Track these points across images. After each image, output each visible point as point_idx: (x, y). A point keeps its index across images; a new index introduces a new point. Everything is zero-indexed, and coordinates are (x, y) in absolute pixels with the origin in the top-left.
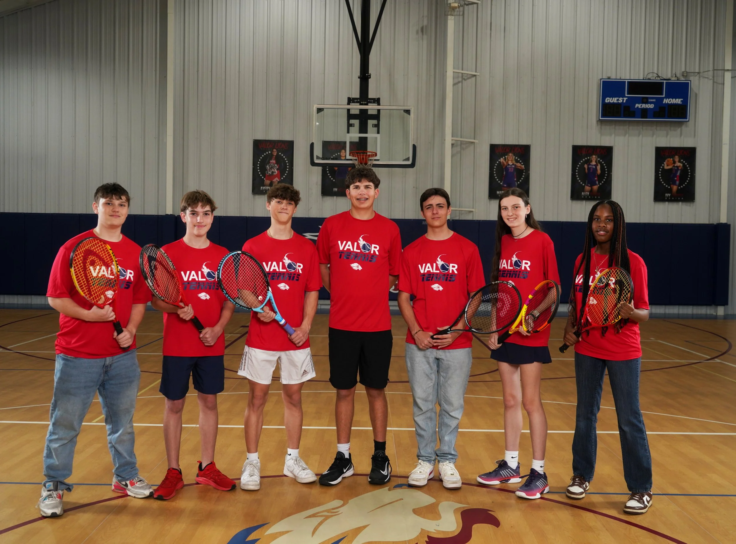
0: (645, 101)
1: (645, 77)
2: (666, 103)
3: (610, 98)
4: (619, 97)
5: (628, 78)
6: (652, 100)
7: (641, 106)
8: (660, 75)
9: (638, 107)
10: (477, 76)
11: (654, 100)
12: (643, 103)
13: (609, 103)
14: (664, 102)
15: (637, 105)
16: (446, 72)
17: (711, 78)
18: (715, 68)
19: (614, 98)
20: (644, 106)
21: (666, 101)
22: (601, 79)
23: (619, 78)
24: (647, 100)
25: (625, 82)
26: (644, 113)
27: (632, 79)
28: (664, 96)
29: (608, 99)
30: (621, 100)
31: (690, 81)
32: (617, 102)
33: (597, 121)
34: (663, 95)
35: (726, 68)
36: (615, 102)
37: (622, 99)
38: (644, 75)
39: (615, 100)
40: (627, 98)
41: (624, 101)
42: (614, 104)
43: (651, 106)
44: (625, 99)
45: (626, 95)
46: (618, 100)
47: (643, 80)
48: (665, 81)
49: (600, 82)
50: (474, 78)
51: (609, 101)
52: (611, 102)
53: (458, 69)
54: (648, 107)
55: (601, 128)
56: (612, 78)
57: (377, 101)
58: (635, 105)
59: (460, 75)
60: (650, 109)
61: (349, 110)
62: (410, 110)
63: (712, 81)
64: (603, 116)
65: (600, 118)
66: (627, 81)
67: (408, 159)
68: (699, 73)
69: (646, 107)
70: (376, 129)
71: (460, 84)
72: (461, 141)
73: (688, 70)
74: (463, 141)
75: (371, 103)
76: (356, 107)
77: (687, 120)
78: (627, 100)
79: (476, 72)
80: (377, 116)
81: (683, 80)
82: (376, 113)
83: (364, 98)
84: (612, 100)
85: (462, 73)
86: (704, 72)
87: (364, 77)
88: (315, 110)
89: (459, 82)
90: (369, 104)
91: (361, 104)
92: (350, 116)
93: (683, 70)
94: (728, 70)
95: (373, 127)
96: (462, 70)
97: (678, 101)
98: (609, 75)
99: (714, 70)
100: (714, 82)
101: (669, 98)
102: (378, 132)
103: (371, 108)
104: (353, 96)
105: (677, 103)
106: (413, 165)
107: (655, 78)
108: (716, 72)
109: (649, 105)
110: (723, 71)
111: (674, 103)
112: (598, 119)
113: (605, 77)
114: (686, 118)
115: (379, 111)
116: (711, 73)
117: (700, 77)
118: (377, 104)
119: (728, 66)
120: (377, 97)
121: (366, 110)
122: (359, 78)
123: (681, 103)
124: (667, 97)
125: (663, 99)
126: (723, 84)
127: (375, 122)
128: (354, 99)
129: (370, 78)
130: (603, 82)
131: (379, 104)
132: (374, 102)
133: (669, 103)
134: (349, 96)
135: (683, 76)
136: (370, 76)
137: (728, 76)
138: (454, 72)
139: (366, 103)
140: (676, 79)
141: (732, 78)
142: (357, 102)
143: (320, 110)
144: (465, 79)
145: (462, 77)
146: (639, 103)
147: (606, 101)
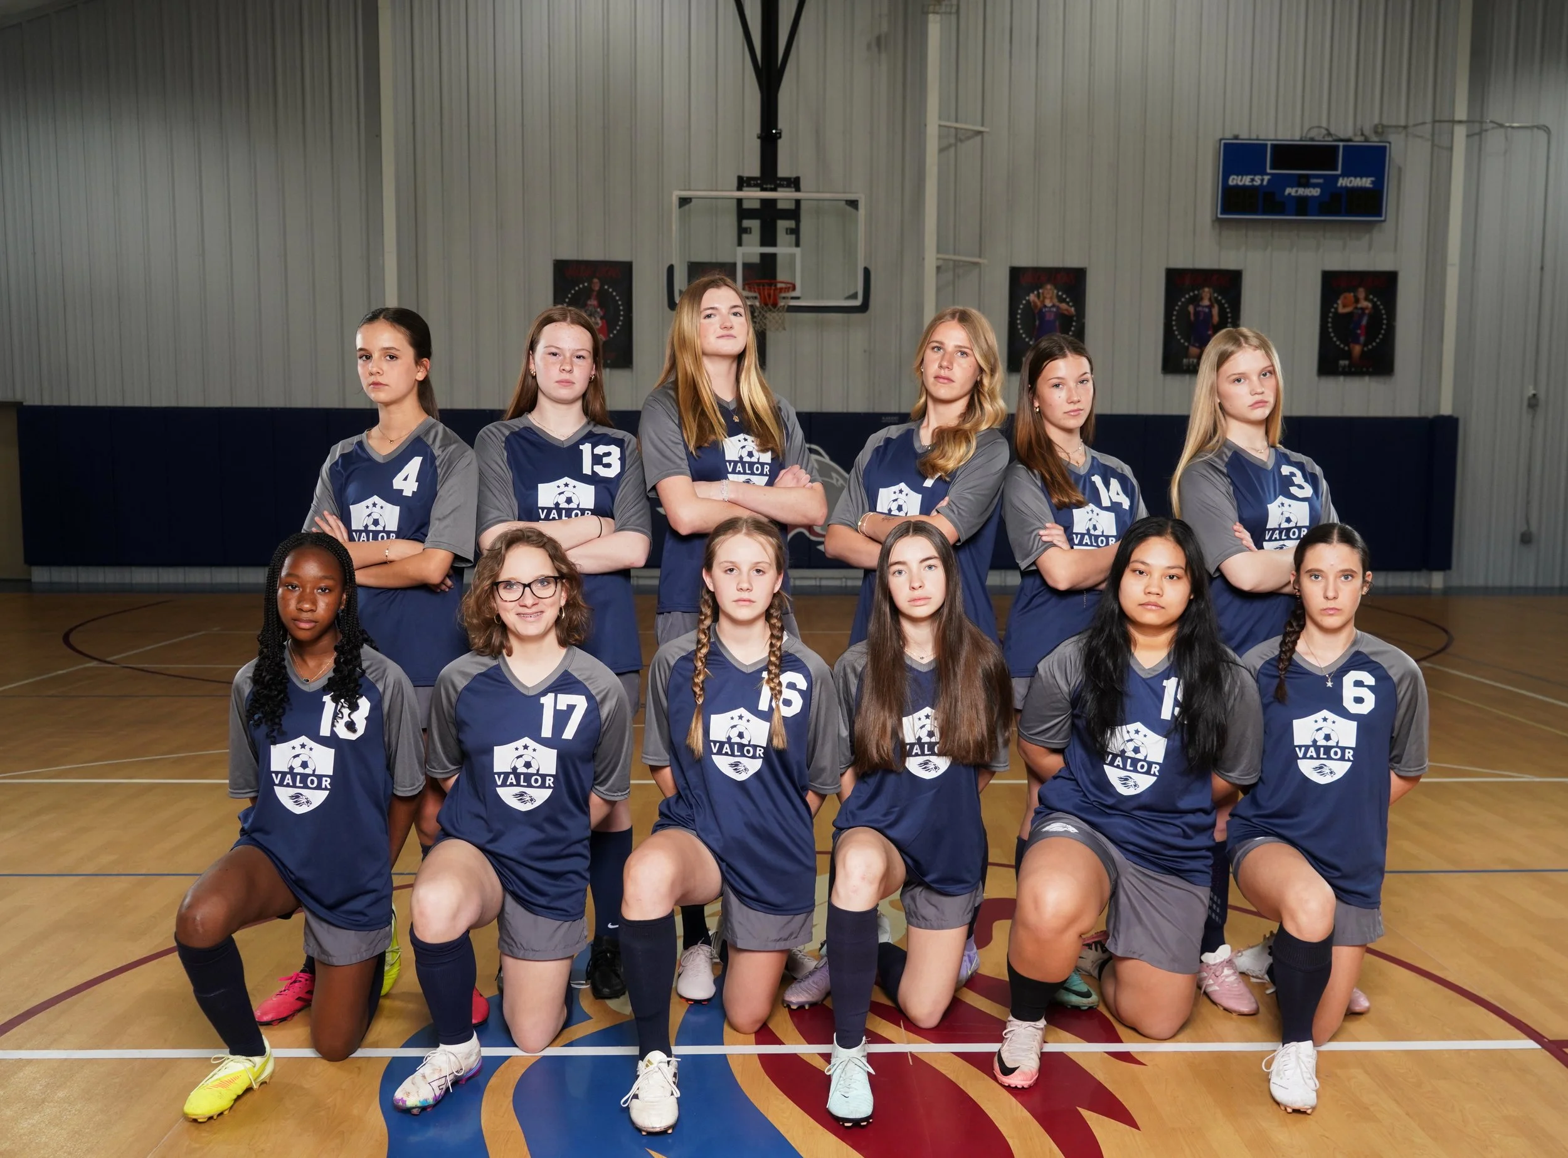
0: (1304, 182)
1: (1304, 135)
2: (1344, 185)
3: (1237, 175)
4: (1255, 175)
5: (1272, 137)
6: (1316, 181)
7: (1297, 191)
8: (1332, 131)
9: (1290, 194)
10: (985, 134)
11: (1320, 181)
12: (1300, 185)
13: (1237, 187)
14: (1339, 185)
15: (1288, 191)
16: (926, 125)
17: (1428, 136)
18: (1437, 118)
19: (1244, 177)
20: (1301, 191)
21: (1343, 182)
22: (1221, 140)
23: (1254, 137)
24: (1308, 180)
25: (1266, 145)
26: (1302, 206)
27: (1281, 138)
28: (1339, 172)
29: (1234, 179)
30: (1257, 182)
31: (1390, 143)
32: (1250, 184)
33: (1213, 222)
34: (1336, 169)
35: (1457, 118)
36: (1247, 183)
37: (1260, 177)
38: (1302, 134)
39: (1246, 180)
40: (1269, 177)
41: (1265, 183)
42: (1244, 187)
43: (1315, 192)
44: (1266, 178)
45: (1269, 171)
46: (1253, 180)
47: (1301, 140)
48: (1341, 144)
49: (1218, 146)
50: (979, 138)
51: (1235, 183)
53: (948, 120)
54: (1309, 194)
55: (1220, 234)
56: (1241, 137)
57: (794, 183)
58: (1284, 191)
59: (953, 131)
60: (1313, 197)
61: (740, 201)
62: (857, 201)
63: (1429, 144)
64: (1224, 212)
65: (1219, 216)
66: (1269, 143)
67: (854, 296)
68: (1405, 127)
69: (1305, 194)
70: (793, 237)
71: (952, 150)
72: (954, 261)
73: (1385, 122)
74: (959, 261)
75: (782, 186)
76: (753, 196)
77: (1383, 218)
78: (1269, 181)
79: (983, 125)
80: (794, 213)
81: (1375, 140)
82: (792, 206)
83: (769, 176)
84: (1241, 180)
85: (956, 129)
86: (1415, 125)
87: (769, 139)
88: (675, 202)
89: (950, 146)
90: (779, 189)
91: (763, 190)
92: (743, 213)
93: (1376, 121)
94: (1460, 122)
95: (787, 233)
96: (957, 121)
97: (1366, 182)
98: (1236, 133)
99: (1434, 122)
100: (1433, 145)
101: (1348, 176)
102: (797, 245)
103: (784, 196)
104: (747, 173)
105: (1363, 185)
106: (864, 307)
107: (1324, 137)
108: (1437, 124)
109: (1312, 189)
110: (1451, 124)
111: (1356, 185)
112: (1214, 218)
113: (1228, 135)
114: (1380, 215)
115: (798, 202)
116: (1428, 127)
117: (1407, 136)
118: (793, 189)
119: (1461, 113)
120: (794, 175)
121: (774, 201)
122: (759, 138)
123: (1371, 186)
124: (1345, 174)
125: (1337, 177)
126: (1451, 149)
127: (791, 224)
128: (750, 179)
129: (780, 137)
130: (1225, 144)
131: (798, 189)
132: (788, 186)
133: (1348, 185)
134: (741, 174)
135: (1376, 132)
136: (780, 133)
137: (1460, 132)
138: (940, 126)
139: (773, 186)
140: (1362, 138)
141: (1468, 136)
142: (756, 186)
143: (684, 201)
144: (961, 141)
145: (956, 136)
146: (1292, 187)
147: (1230, 183)
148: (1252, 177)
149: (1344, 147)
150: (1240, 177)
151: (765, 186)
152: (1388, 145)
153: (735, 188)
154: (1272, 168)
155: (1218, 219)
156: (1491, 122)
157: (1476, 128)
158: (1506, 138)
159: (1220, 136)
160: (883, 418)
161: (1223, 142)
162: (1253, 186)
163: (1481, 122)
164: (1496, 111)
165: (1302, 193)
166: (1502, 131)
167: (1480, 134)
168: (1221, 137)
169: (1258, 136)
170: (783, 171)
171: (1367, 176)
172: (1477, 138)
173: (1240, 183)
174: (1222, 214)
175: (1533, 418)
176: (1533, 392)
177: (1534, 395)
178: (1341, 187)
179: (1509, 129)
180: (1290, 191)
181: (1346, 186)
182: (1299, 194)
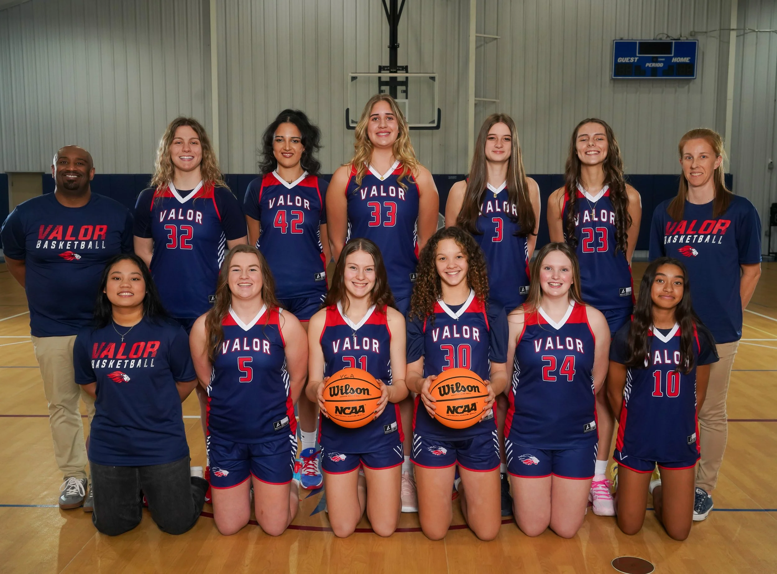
0: (655, 60)
1: (655, 37)
2: (675, 61)
3: (622, 57)
4: (631, 57)
5: (640, 39)
6: (661, 60)
8: (669, 35)
9: (648, 66)
10: (498, 40)
11: (663, 59)
12: (653, 62)
13: (622, 63)
14: (673, 61)
15: (647, 65)
16: (469, 36)
17: (718, 36)
19: (625, 58)
20: (654, 65)
21: (675, 60)
22: (614, 40)
23: (631, 39)
24: (657, 59)
25: (636, 43)
26: (654, 72)
27: (644, 39)
28: (673, 55)
29: (620, 59)
30: (632, 60)
31: (698, 40)
32: (629, 61)
33: (610, 80)
34: (671, 54)
35: (732, 28)
37: (633, 58)
39: (626, 60)
40: (638, 58)
41: (636, 61)
42: (626, 63)
43: (661, 65)
44: (636, 59)
45: (637, 55)
46: (630, 60)
47: (654, 40)
48: (674, 41)
49: (612, 43)
50: (495, 41)
51: (621, 61)
53: (481, 33)
54: (658, 66)
55: (614, 86)
56: (624, 39)
57: (405, 69)
58: (645, 65)
59: (483, 38)
60: (660, 68)
61: (380, 78)
62: (435, 77)
63: (718, 40)
65: (613, 77)
66: (638, 41)
67: (433, 122)
68: (706, 32)
69: (656, 66)
70: (405, 94)
71: (483, 47)
72: (484, 101)
73: (696, 30)
74: (485, 101)
75: (399, 70)
76: (386, 76)
77: (695, 77)
78: (638, 60)
79: (497, 35)
80: (405, 83)
81: (691, 39)
82: (404, 80)
83: (393, 66)
84: (624, 60)
85: (485, 37)
86: (711, 31)
87: (394, 47)
88: (350, 79)
89: (481, 46)
90: (398, 72)
91: (391, 72)
92: (381, 83)
93: (692, 30)
94: (733, 30)
95: (402, 92)
96: (485, 34)
97: (686, 60)
98: (622, 36)
99: (721, 29)
100: (720, 41)
101: (677, 57)
102: (407, 98)
103: (400, 76)
104: (384, 64)
105: (685, 61)
106: (438, 127)
107: (666, 38)
108: (722, 31)
109: (659, 64)
110: (729, 31)
111: (681, 61)
112: (611, 78)
113: (617, 39)
114: (693, 76)
115: (407, 78)
116: (718, 32)
117: (707, 37)
118: (405, 72)
119: (734, 25)
120: (406, 65)
121: (395, 78)
122: (388, 47)
123: (689, 61)
124: (676, 56)
125: (671, 58)
126: (729, 42)
127: (404, 88)
128: (384, 67)
129: (399, 47)
130: (616, 43)
131: (407, 72)
132: (402, 70)
134: (381, 65)
135: (691, 35)
136: (399, 45)
137: (733, 34)
138: (476, 36)
139: (395, 70)
140: (685, 38)
141: (737, 36)
142: (387, 70)
143: (354, 78)
144: (487, 43)
145: (484, 41)
146: (649, 63)
147: (619, 61)
148: (629, 58)
149: (675, 43)
150: (623, 58)
151: (391, 70)
152: (697, 41)
153: (378, 72)
154: (638, 54)
155: (612, 78)
156: (749, 29)
157: (742, 32)
158: (757, 37)
161: (615, 41)
162: (630, 62)
163: (744, 29)
164: (751, 24)
165: (654, 66)
166: (755, 33)
167: (744, 35)
168: (614, 39)
169: (632, 38)
170: (400, 63)
171: (687, 57)
172: (742, 37)
173: (623, 61)
174: (614, 76)
175: (771, 174)
176: (771, 161)
177: (771, 162)
178: (674, 63)
179: (758, 32)
180: (648, 65)
181: (676, 62)
182: (652, 66)
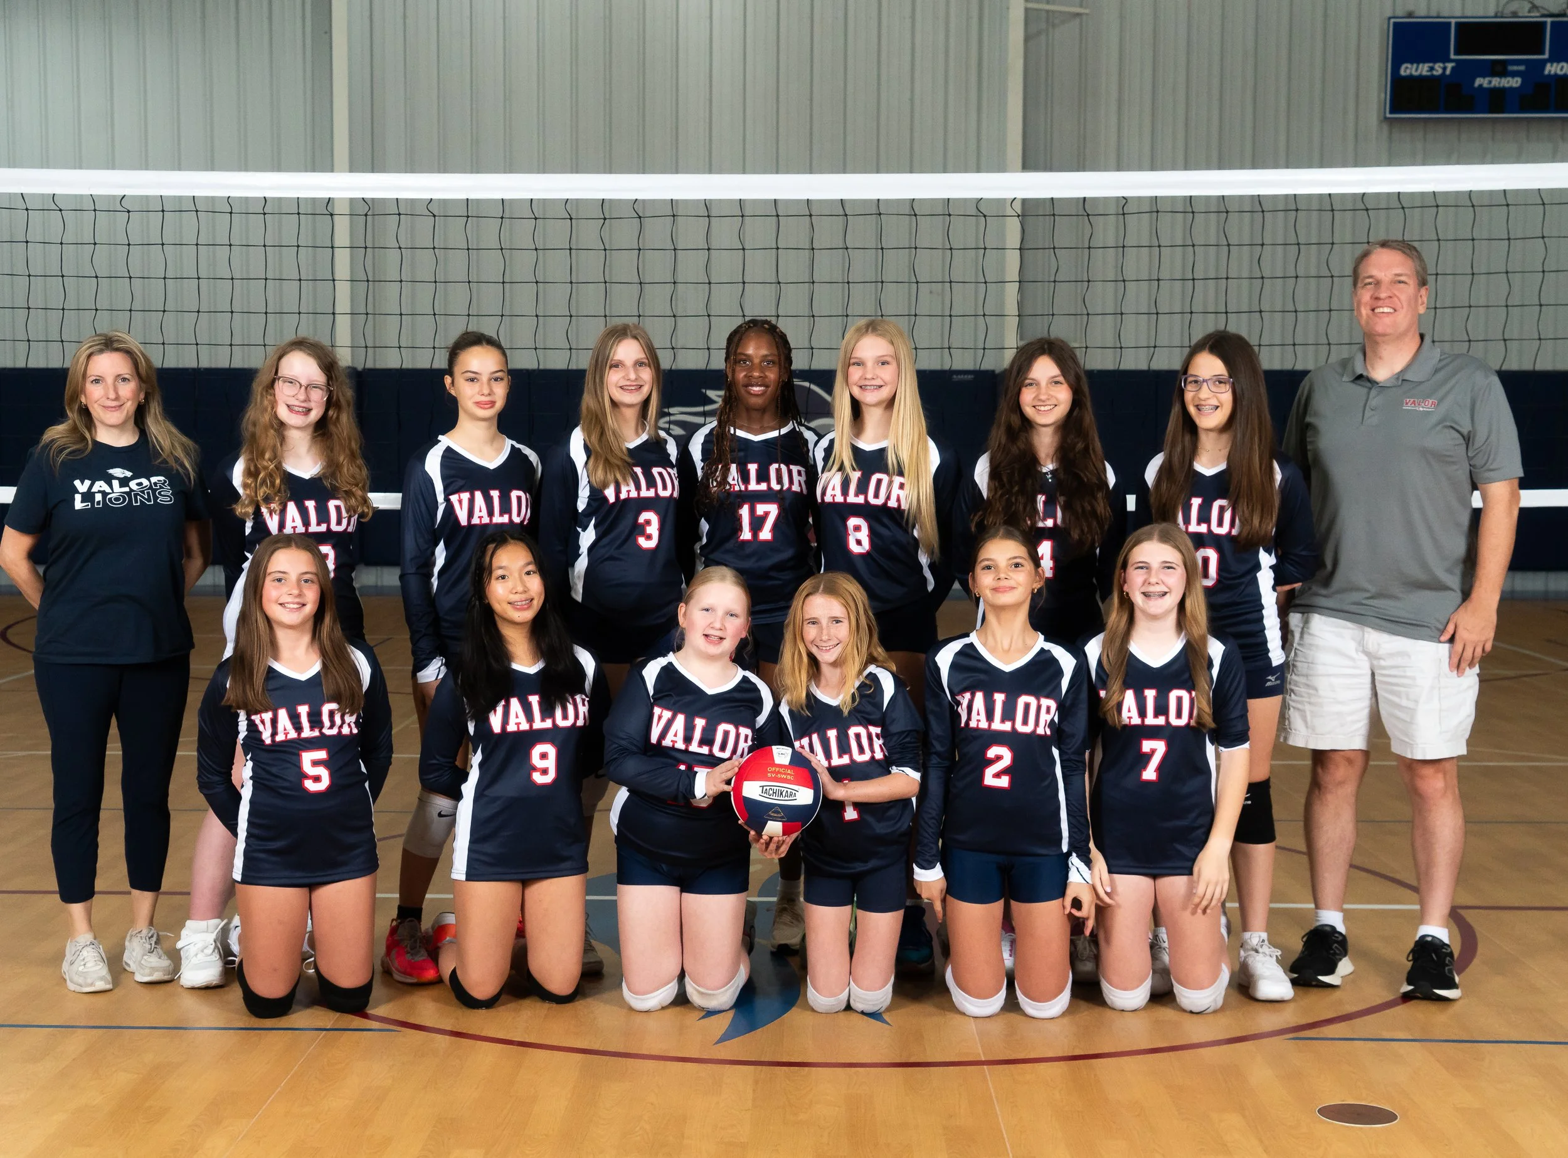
0: (1499, 69)
1: (1500, 9)
2: (1553, 72)
3: (1412, 63)
4: (1435, 62)
5: (1458, 14)
6: (1515, 68)
7: (1490, 82)
8: (1538, 4)
9: (1481, 86)
10: (1084, 17)
11: (1522, 68)
12: (1494, 74)
13: (1411, 78)
14: (1546, 72)
15: (1479, 81)
16: (1008, 8)
19: (1421, 65)
20: (1496, 82)
21: (1551, 69)
22: (1390, 18)
23: (1435, 14)
24: (1505, 68)
25: (1449, 24)
26: (1497, 101)
27: (1469, 14)
28: (1546, 56)
29: (1407, 68)
30: (1438, 69)
32: (1429, 74)
33: (1381, 122)
34: (1543, 53)
36: (1425, 73)
37: (1441, 65)
38: (1498, 5)
39: (1423, 69)
40: (1453, 64)
41: (1448, 72)
42: (1421, 78)
43: (1515, 82)
44: (1450, 66)
45: (1452, 57)
46: (1432, 69)
47: (1496, 17)
48: (1549, 20)
49: (1386, 26)
50: (1077, 21)
51: (1408, 72)
52: (1414, 73)
53: (1039, 2)
54: (1507, 85)
55: (1389, 139)
56: (1417, 14)
58: (1474, 82)
59: (1043, 15)
60: (1511, 89)
64: (1393, 110)
65: (1388, 115)
66: (1453, 21)
69: (1501, 85)
71: (1043, 37)
78: (1453, 68)
79: (1081, 6)
84: (1417, 70)
85: (1048, 11)
89: (1039, 33)
96: (1048, 2)
98: (1411, 8)
101: (1558, 61)
107: (1529, 12)
109: (1510, 79)
112: (1382, 118)
113: (1399, 13)
124: (1554, 59)
125: (1543, 63)
130: (1395, 24)
133: (1559, 72)
138: (1027, 10)
144: (1054, 26)
145: (1047, 21)
146: (1484, 76)
147: (1402, 73)
148: (1431, 65)
149: (1553, 23)
150: (1415, 65)
154: (1456, 53)
155: (1386, 118)
159: (1389, 14)
160: (955, 376)
161: (1392, 21)
162: (1433, 76)
165: (1497, 85)
169: (1438, 13)
174: (1391, 112)
178: (1549, 75)
180: (1481, 82)
181: (1556, 75)
182: (1492, 85)
